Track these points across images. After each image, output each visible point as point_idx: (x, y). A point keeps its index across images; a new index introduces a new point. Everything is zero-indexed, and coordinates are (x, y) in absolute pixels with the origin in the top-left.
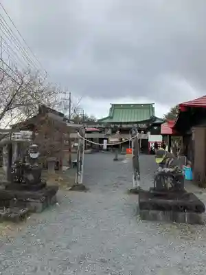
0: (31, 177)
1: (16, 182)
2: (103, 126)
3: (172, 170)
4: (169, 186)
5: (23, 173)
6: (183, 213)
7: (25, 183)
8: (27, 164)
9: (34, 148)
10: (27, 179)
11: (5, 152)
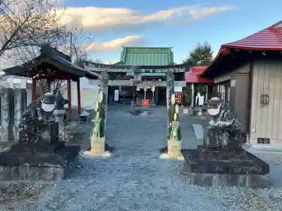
3: (228, 123)
5: (35, 131)
6: (244, 176)
8: (40, 118)
10: (41, 138)
11: (5, 104)
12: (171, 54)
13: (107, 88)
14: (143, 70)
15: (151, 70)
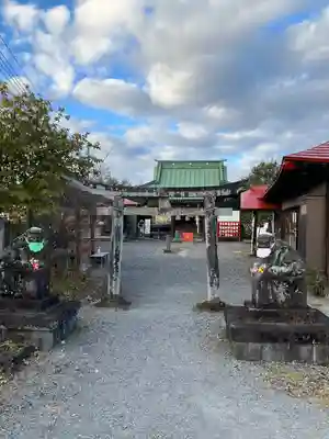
0: (31, 286)
1: (3, 295)
2: (154, 195)
4: (282, 298)
5: (16, 279)
6: (309, 347)
7: (20, 297)
8: (23, 262)
9: (36, 233)
10: (23, 289)
12: (224, 168)
13: (122, 218)
14: (172, 193)
15: (183, 194)
